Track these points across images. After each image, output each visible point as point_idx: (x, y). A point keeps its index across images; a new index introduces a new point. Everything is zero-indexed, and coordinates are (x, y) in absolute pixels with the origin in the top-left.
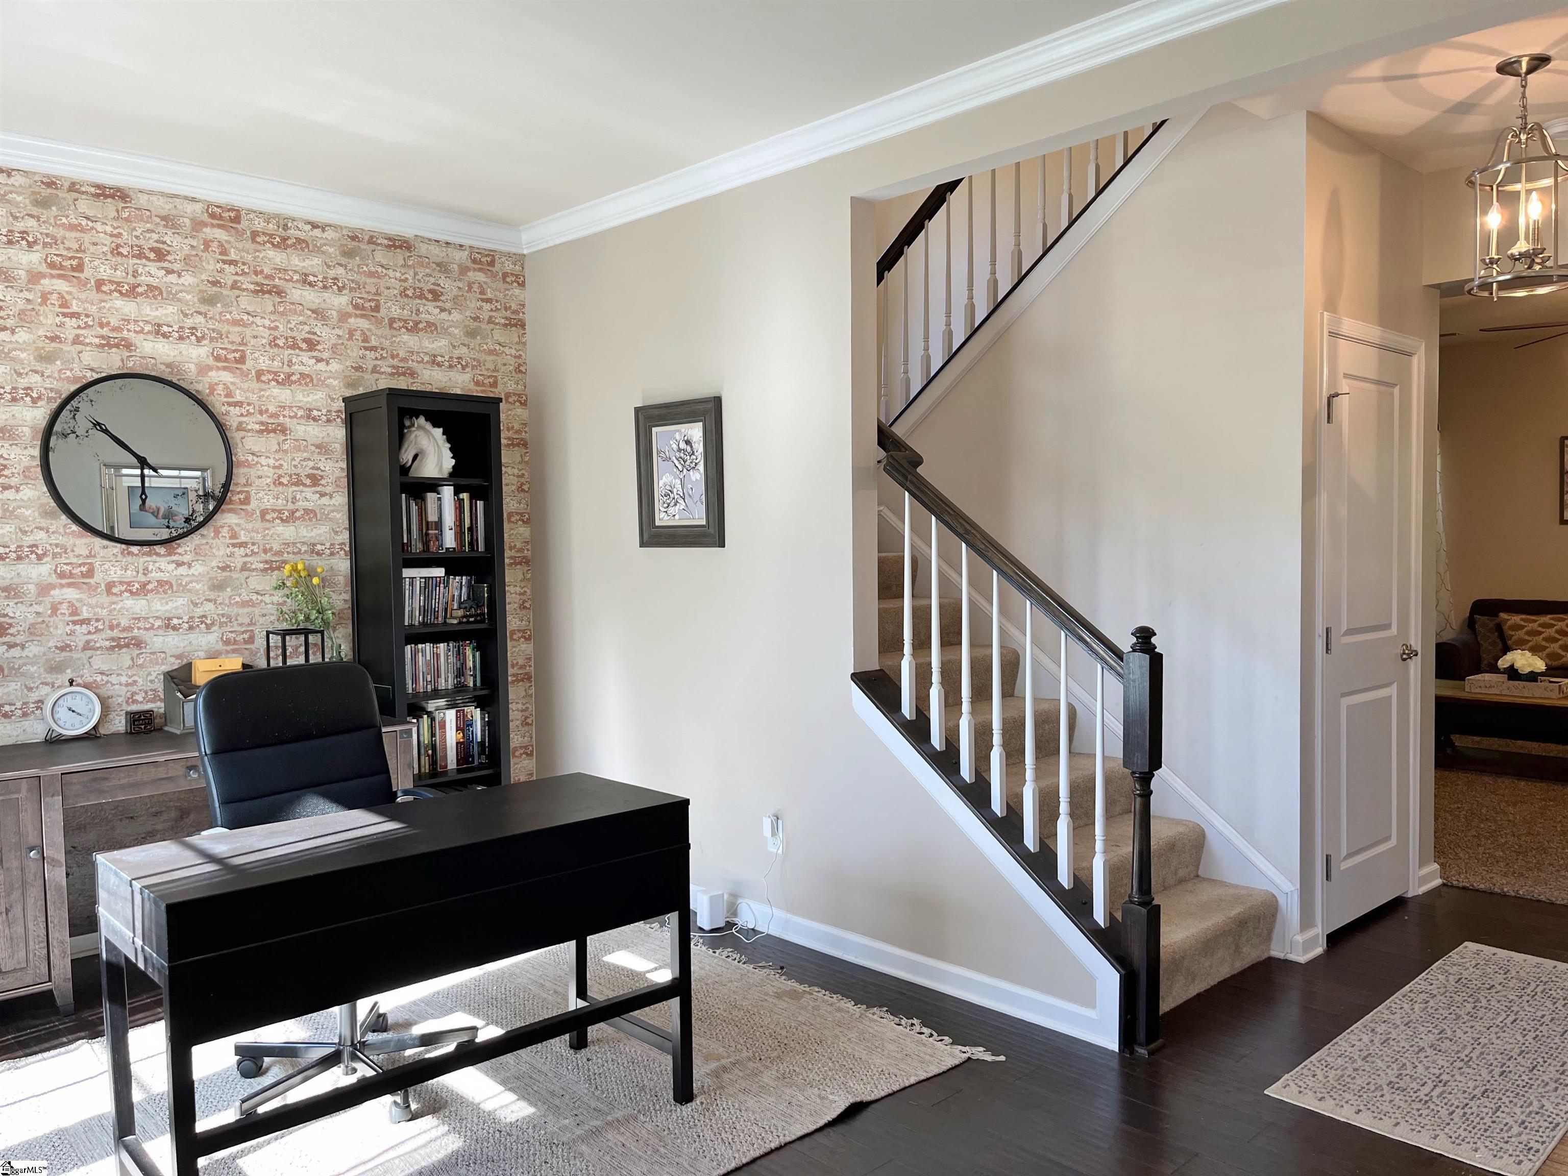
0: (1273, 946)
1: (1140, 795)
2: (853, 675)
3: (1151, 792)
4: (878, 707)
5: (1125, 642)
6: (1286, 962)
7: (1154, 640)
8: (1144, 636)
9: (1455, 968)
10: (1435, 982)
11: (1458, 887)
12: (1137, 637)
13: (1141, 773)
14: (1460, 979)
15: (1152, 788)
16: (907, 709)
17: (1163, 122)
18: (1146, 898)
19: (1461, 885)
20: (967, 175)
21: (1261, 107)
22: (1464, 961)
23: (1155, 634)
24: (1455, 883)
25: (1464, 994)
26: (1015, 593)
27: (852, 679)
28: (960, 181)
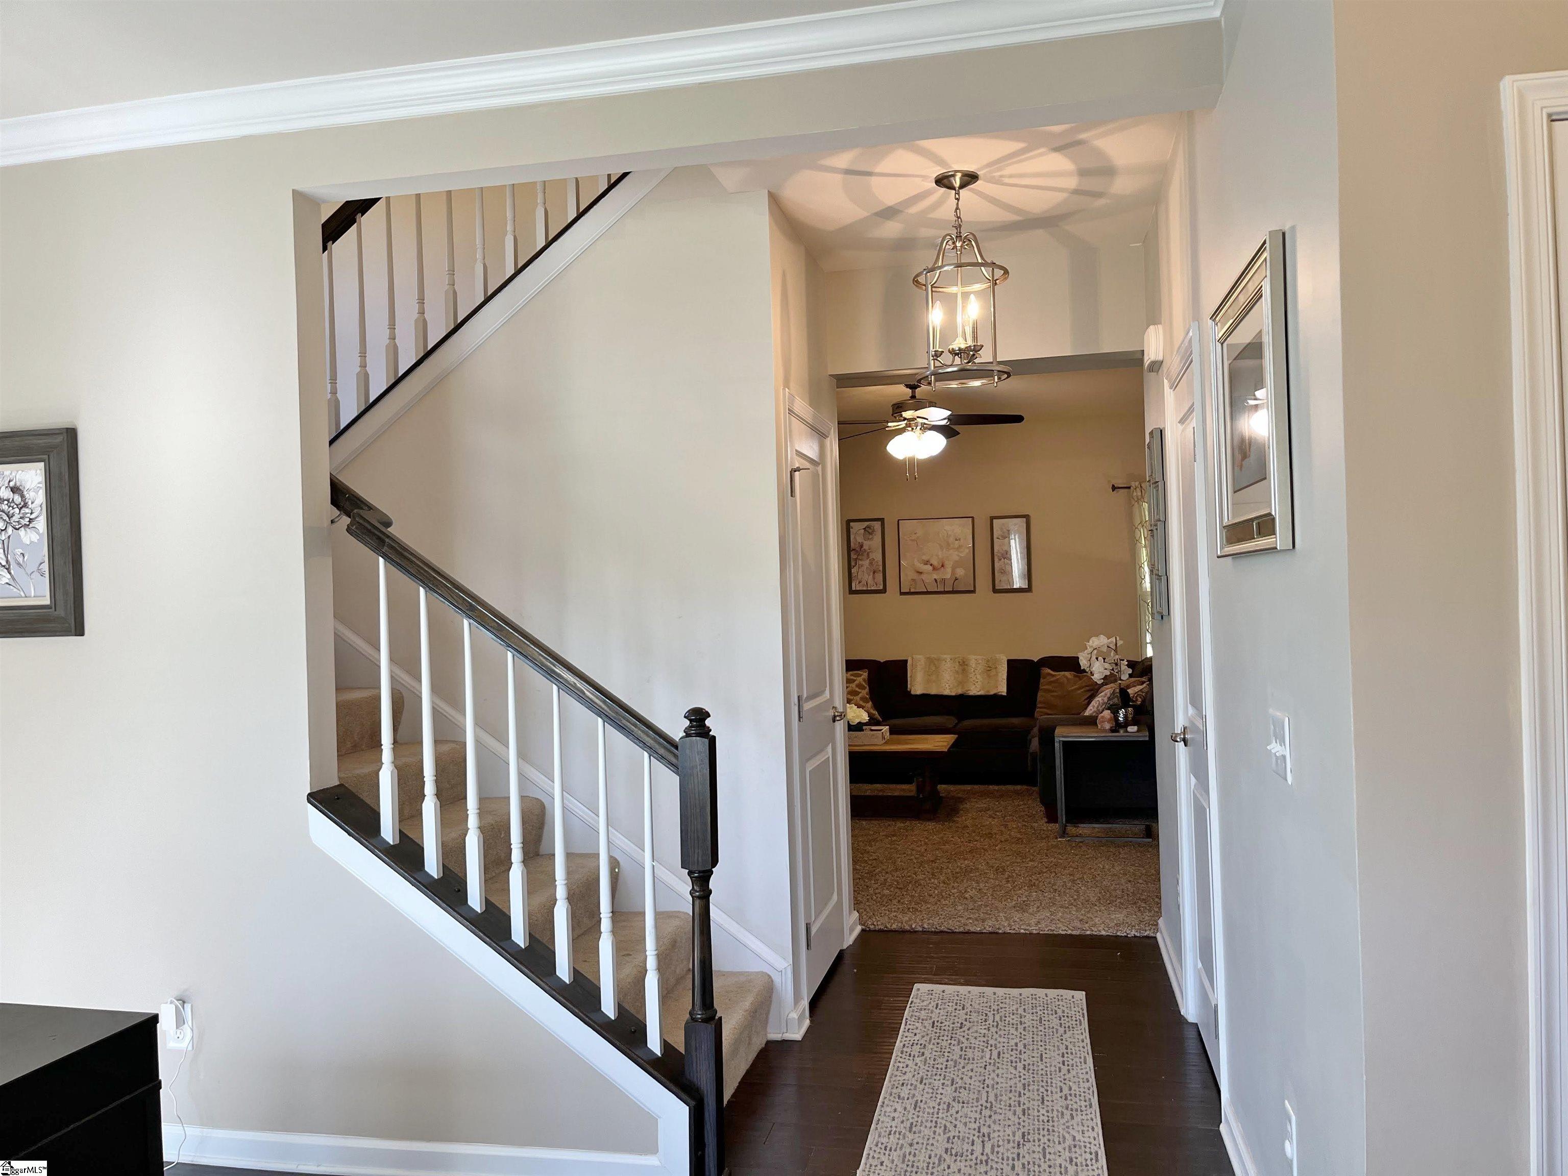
0: (769, 1030)
1: (699, 897)
2: (309, 795)
3: (710, 892)
4: (350, 834)
5: (676, 728)
6: (784, 1042)
7: (708, 722)
8: (698, 718)
9: (923, 1012)
10: (917, 1031)
11: (875, 931)
12: (691, 721)
13: (700, 872)
14: (934, 1023)
15: (710, 887)
16: (388, 831)
17: (625, 175)
18: (709, 1013)
19: (877, 928)
20: (384, 195)
21: (730, 178)
22: (925, 1003)
23: (709, 716)
24: (872, 927)
25: (945, 1038)
26: (537, 678)
27: (309, 801)
28: (375, 201)
